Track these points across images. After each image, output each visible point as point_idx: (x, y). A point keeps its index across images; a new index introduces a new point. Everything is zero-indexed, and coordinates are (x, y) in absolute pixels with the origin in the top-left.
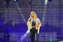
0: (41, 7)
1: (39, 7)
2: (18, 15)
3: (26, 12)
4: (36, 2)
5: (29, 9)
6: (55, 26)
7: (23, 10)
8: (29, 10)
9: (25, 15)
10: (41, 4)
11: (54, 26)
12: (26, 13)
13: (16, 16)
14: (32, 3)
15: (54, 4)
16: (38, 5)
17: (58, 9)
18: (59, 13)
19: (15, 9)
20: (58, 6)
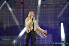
0: (34, 7)
1: (32, 7)
2: (9, 16)
3: (18, 12)
4: (29, 1)
5: (21, 9)
6: (51, 28)
7: (15, 11)
8: (21, 11)
9: (17, 16)
10: (34, 4)
11: (49, 28)
12: (18, 14)
13: (7, 17)
14: (24, 3)
15: (48, 4)
16: (31, 5)
17: (53, 9)
18: (54, 14)
19: (6, 10)
20: (53, 6)
